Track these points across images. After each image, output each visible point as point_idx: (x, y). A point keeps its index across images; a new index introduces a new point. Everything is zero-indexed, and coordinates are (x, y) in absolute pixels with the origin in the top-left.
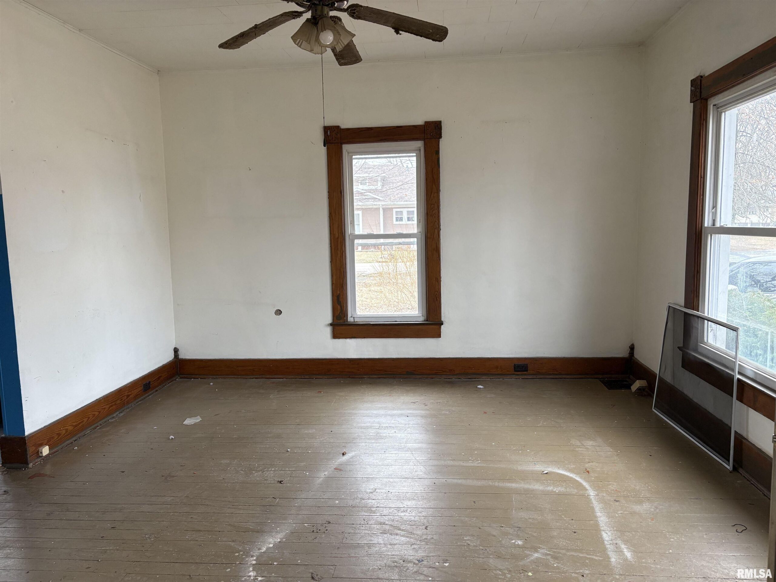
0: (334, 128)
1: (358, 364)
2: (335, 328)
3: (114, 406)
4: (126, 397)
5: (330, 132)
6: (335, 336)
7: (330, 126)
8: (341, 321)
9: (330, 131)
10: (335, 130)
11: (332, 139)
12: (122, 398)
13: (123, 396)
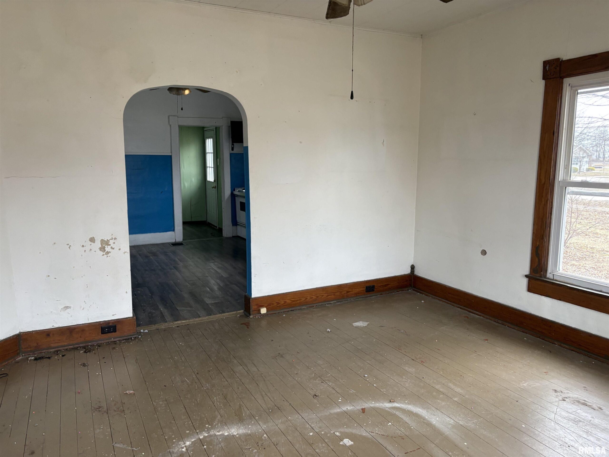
0: (553, 61)
1: (550, 327)
2: (530, 281)
3: (332, 296)
4: (346, 292)
5: (549, 67)
6: (531, 289)
7: (550, 60)
8: (538, 275)
9: (549, 65)
10: (554, 63)
11: (551, 74)
12: (342, 292)
13: (343, 290)
